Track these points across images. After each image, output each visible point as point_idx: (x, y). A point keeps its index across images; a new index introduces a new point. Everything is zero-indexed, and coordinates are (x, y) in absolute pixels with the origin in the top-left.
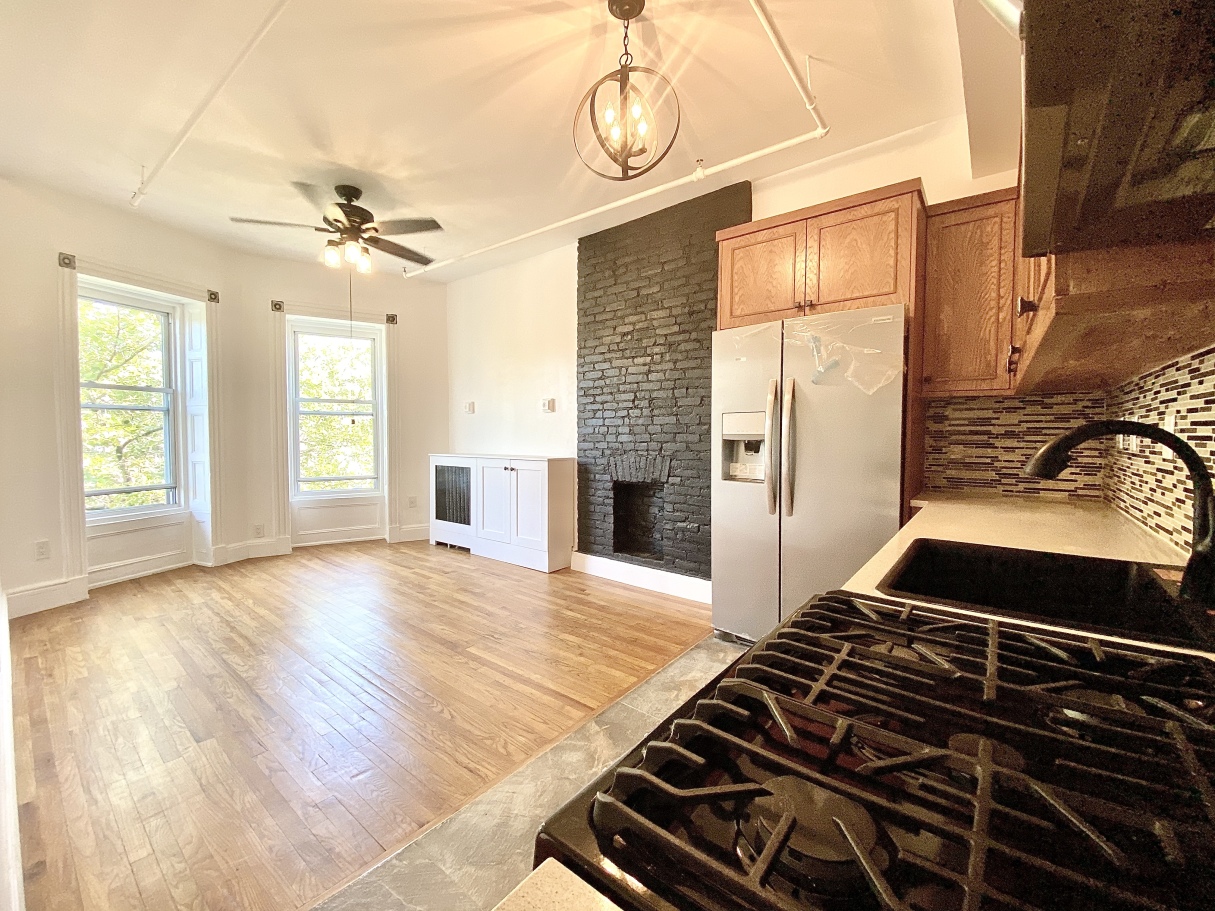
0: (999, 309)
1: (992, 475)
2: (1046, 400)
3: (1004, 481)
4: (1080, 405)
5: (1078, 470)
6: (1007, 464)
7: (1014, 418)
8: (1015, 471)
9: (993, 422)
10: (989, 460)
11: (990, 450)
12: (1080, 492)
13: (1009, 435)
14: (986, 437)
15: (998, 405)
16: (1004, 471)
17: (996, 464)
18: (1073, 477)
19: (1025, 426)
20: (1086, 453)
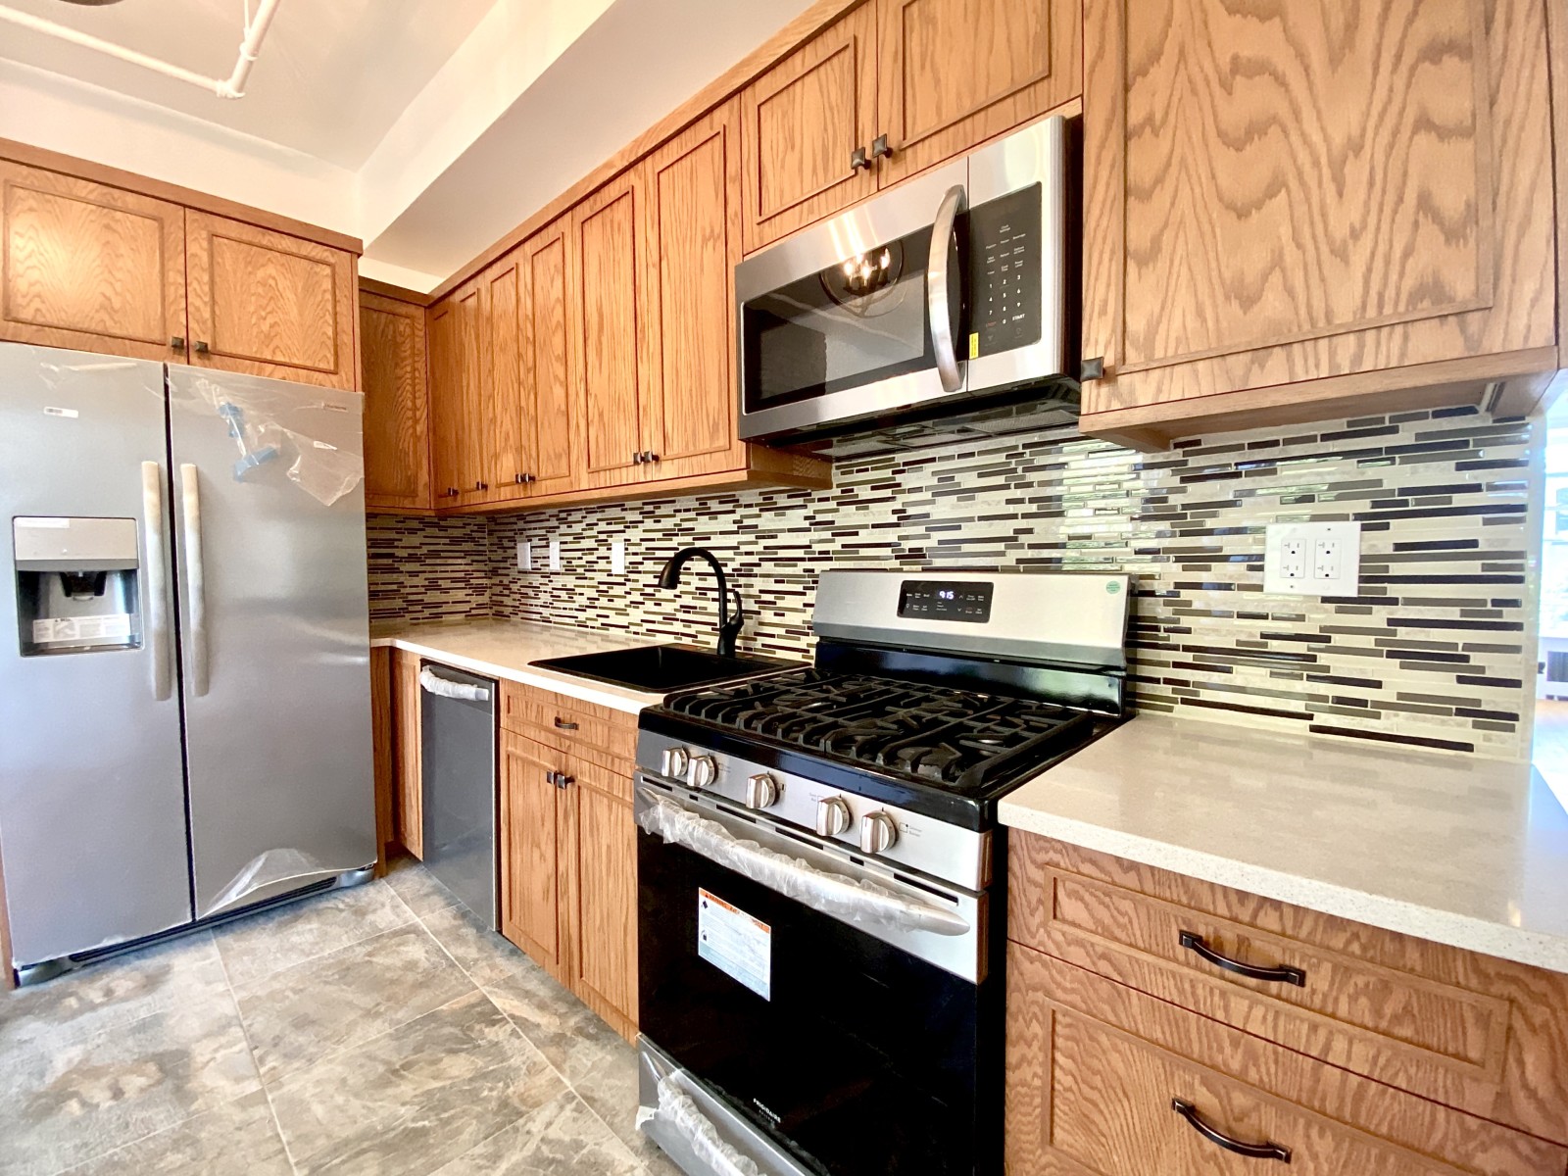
0: (416, 421)
1: (398, 603)
2: (442, 523)
3: (411, 608)
4: (467, 530)
5: (470, 592)
6: (414, 590)
7: (416, 540)
8: (420, 597)
9: (396, 543)
10: (395, 587)
11: (395, 576)
12: (474, 612)
13: (412, 558)
14: (390, 561)
15: (400, 525)
16: (411, 597)
17: (403, 590)
18: (468, 598)
19: (425, 550)
20: (476, 574)
